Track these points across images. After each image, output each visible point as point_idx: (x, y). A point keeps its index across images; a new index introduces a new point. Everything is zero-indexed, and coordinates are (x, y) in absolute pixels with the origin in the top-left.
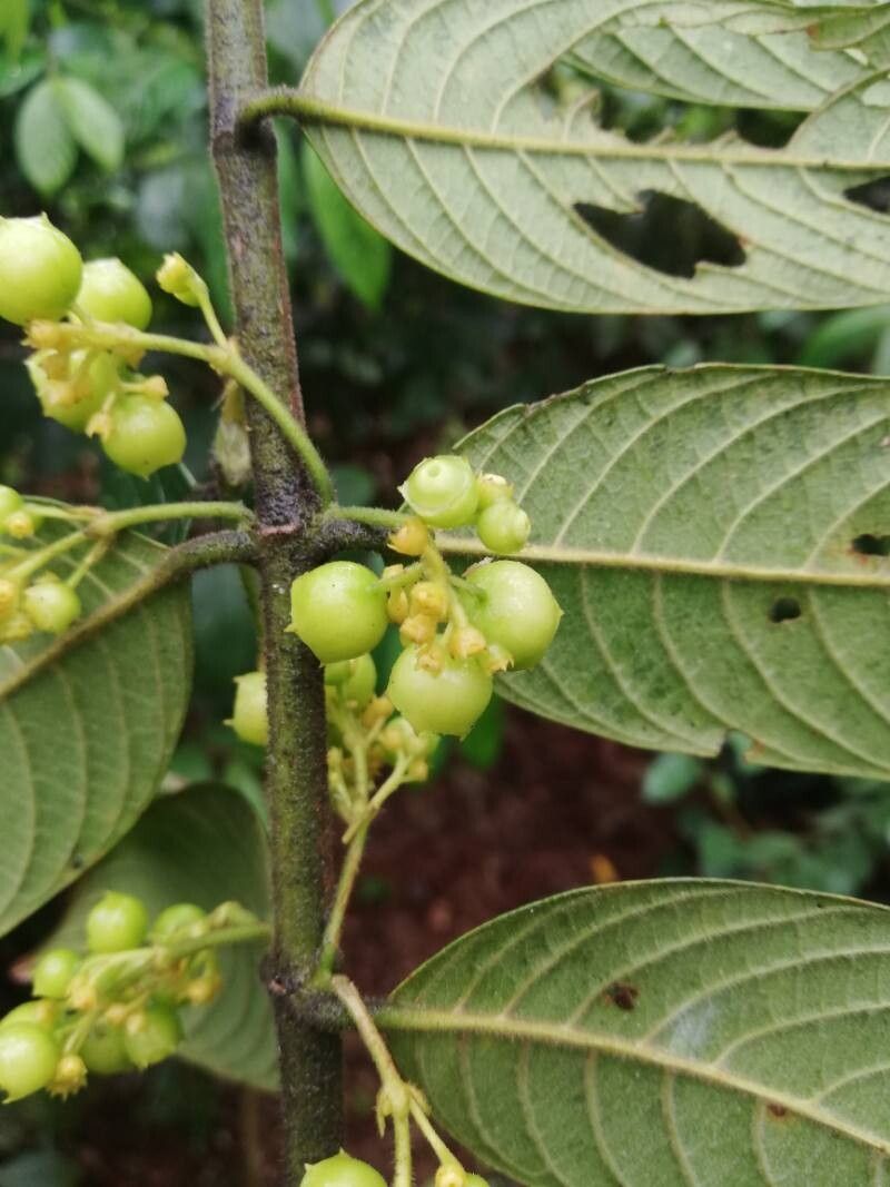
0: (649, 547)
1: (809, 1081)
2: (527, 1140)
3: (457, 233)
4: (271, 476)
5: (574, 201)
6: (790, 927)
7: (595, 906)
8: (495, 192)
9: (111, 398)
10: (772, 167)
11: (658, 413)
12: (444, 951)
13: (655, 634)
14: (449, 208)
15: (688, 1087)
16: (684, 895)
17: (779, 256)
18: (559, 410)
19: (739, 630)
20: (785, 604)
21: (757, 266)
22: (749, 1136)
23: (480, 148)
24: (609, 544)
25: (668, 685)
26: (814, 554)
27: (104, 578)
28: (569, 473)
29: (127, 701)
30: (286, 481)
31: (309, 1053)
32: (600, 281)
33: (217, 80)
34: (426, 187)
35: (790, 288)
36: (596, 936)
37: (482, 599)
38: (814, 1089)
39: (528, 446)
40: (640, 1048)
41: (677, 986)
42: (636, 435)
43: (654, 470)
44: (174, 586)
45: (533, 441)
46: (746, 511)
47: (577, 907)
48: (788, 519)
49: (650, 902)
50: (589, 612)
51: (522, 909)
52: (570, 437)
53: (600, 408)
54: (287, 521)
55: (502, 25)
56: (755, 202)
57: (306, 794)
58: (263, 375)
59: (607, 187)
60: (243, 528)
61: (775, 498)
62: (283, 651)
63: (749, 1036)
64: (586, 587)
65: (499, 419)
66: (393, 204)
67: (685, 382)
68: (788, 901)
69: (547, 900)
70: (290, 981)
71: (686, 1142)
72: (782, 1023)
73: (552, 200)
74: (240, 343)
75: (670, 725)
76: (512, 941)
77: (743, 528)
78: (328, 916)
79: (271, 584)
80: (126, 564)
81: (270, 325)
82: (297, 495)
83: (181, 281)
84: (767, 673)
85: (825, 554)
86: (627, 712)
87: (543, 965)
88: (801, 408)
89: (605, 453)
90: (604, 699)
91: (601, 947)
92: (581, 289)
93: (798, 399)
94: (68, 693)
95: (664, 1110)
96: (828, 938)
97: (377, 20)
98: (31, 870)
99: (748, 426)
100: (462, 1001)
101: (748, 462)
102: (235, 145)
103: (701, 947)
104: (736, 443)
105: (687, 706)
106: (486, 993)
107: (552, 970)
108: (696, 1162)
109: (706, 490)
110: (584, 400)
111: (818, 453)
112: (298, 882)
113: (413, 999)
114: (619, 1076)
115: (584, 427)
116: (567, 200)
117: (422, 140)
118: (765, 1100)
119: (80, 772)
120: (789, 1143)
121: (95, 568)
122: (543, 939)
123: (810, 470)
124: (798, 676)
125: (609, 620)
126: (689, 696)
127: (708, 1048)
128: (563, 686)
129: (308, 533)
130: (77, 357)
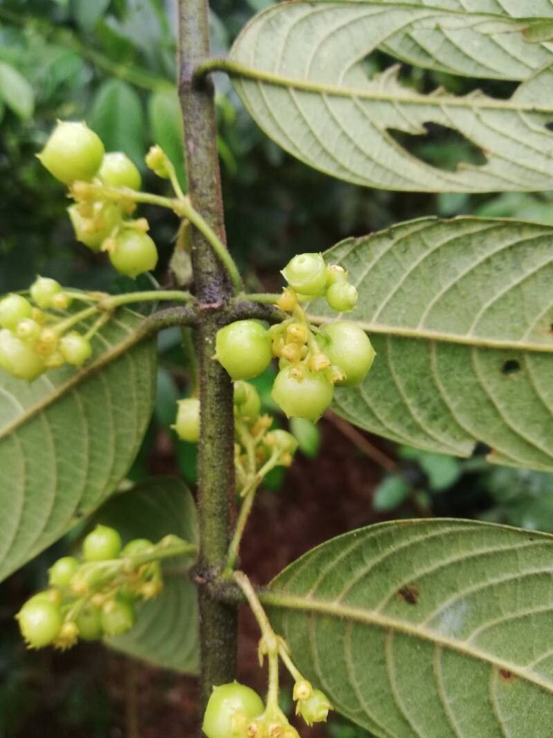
0: (428, 326)
1: (525, 655)
2: (350, 688)
3: (317, 142)
4: (206, 275)
5: (386, 127)
6: (513, 552)
7: (393, 534)
8: (340, 120)
9: (115, 231)
10: (502, 110)
11: (434, 245)
12: (301, 558)
13: (432, 380)
14: (314, 128)
15: (450, 657)
16: (448, 529)
17: (507, 160)
18: (375, 242)
19: (483, 379)
20: (511, 363)
21: (494, 166)
22: (487, 692)
23: (332, 95)
24: (404, 323)
25: (440, 413)
26: (527, 333)
27: (106, 337)
28: (381, 279)
29: (115, 413)
30: (215, 278)
31: (218, 620)
32: (401, 172)
33: (182, 53)
34: (300, 116)
35: (513, 178)
36: (394, 554)
37: (328, 341)
38: (528, 660)
39: (357, 262)
40: (421, 629)
41: (444, 590)
42: (421, 258)
43: (431, 280)
44: (148, 339)
45: (359, 260)
46: (486, 305)
47: (383, 534)
48: (512, 311)
49: (427, 533)
50: (392, 365)
51: (349, 533)
52: (381, 258)
53: (399, 242)
54: (215, 301)
55: (344, 27)
56: (493, 130)
57: (221, 462)
58: (204, 217)
59: (404, 119)
60: (189, 306)
61: (504, 298)
62: (210, 377)
63: (487, 624)
64: (391, 349)
65: (340, 246)
66: (282, 124)
67: (449, 227)
68: (512, 536)
69: (364, 528)
70: (208, 575)
71: (448, 694)
72: (508, 616)
73: (373, 126)
74: (191, 198)
75: (442, 437)
76: (343, 554)
77: (485, 316)
78: (232, 537)
79: (204, 338)
80: (119, 328)
81: (209, 190)
82: (221, 286)
83: (159, 163)
84: (500, 406)
85: (534, 332)
86: (415, 429)
87: (361, 571)
88: (519, 244)
89: (402, 269)
90: (400, 420)
91: (397, 562)
92: (390, 176)
93: (517, 238)
94: (80, 406)
95: (435, 671)
96: (536, 560)
97: (273, 23)
98: (51, 518)
99: (488, 254)
100: (312, 591)
101: (488, 276)
102: (192, 89)
103: (458, 564)
104: (480, 265)
105: (451, 427)
106: (326, 587)
107: (367, 576)
108: (454, 707)
109: (463, 293)
110: (390, 236)
111: (530, 271)
112: (215, 515)
113: (282, 588)
114: (406, 648)
115: (390, 252)
116: (382, 125)
117: (298, 89)
118: (498, 666)
119: (84, 457)
120: (513, 696)
121: (101, 330)
122: (361, 554)
123: (525, 281)
124: (519, 409)
125: (404, 371)
126: (452, 419)
127: (463, 632)
128: (376, 411)
129: (227, 308)
130: (98, 206)
